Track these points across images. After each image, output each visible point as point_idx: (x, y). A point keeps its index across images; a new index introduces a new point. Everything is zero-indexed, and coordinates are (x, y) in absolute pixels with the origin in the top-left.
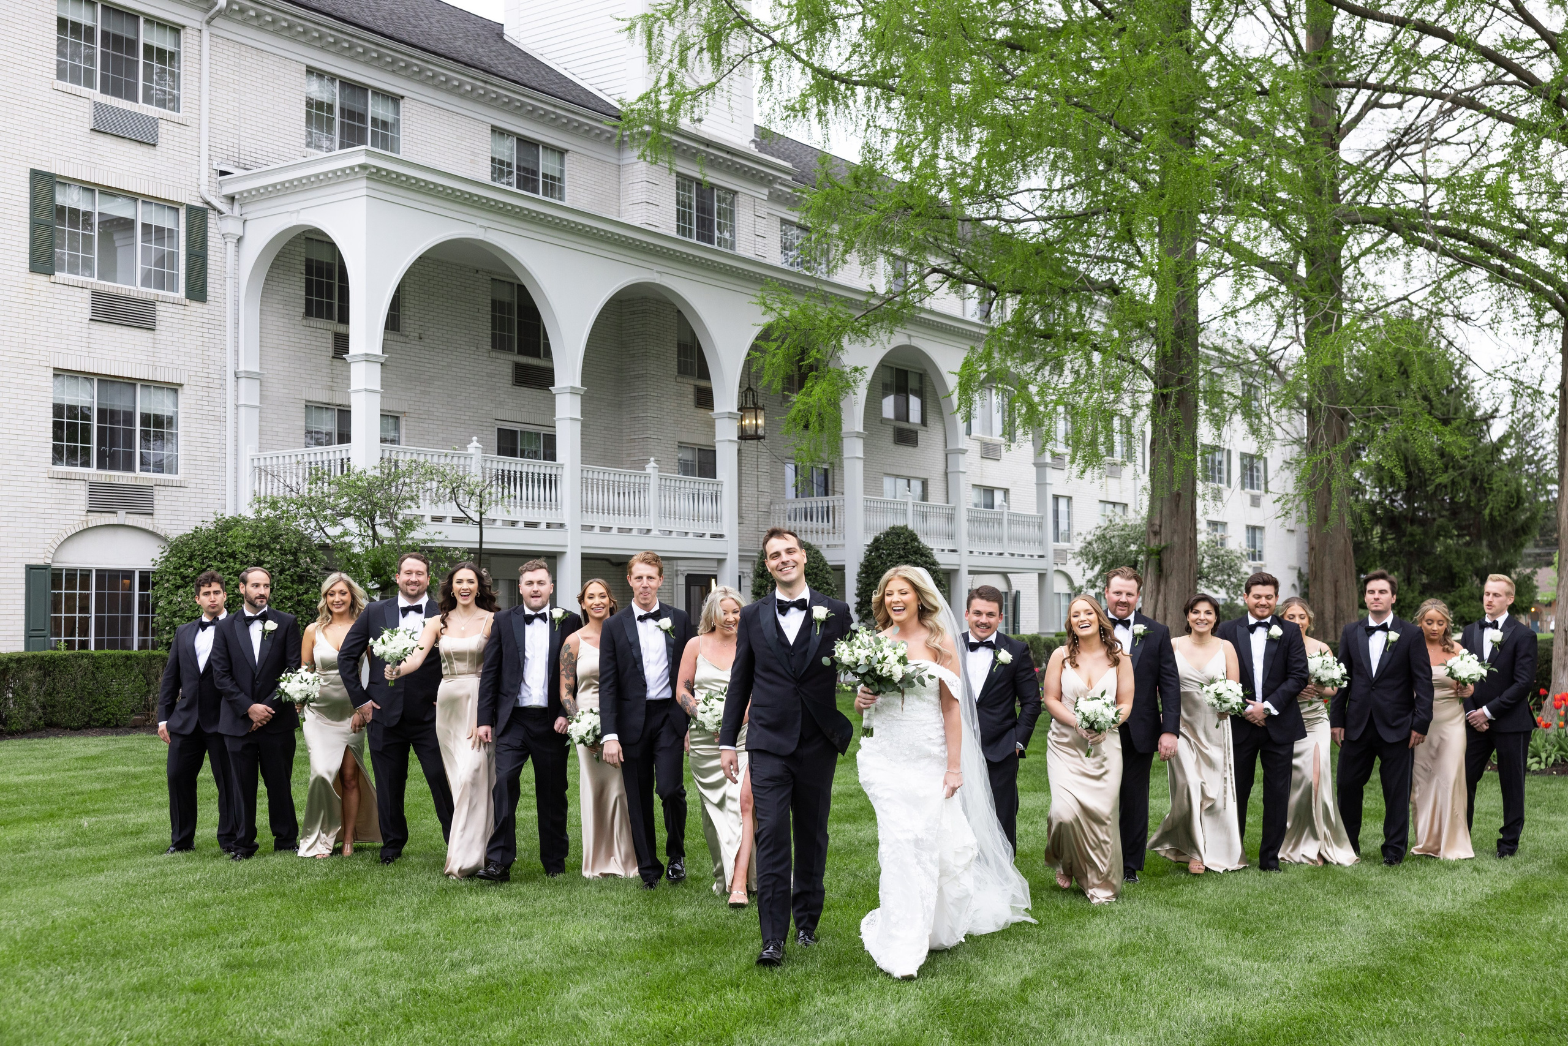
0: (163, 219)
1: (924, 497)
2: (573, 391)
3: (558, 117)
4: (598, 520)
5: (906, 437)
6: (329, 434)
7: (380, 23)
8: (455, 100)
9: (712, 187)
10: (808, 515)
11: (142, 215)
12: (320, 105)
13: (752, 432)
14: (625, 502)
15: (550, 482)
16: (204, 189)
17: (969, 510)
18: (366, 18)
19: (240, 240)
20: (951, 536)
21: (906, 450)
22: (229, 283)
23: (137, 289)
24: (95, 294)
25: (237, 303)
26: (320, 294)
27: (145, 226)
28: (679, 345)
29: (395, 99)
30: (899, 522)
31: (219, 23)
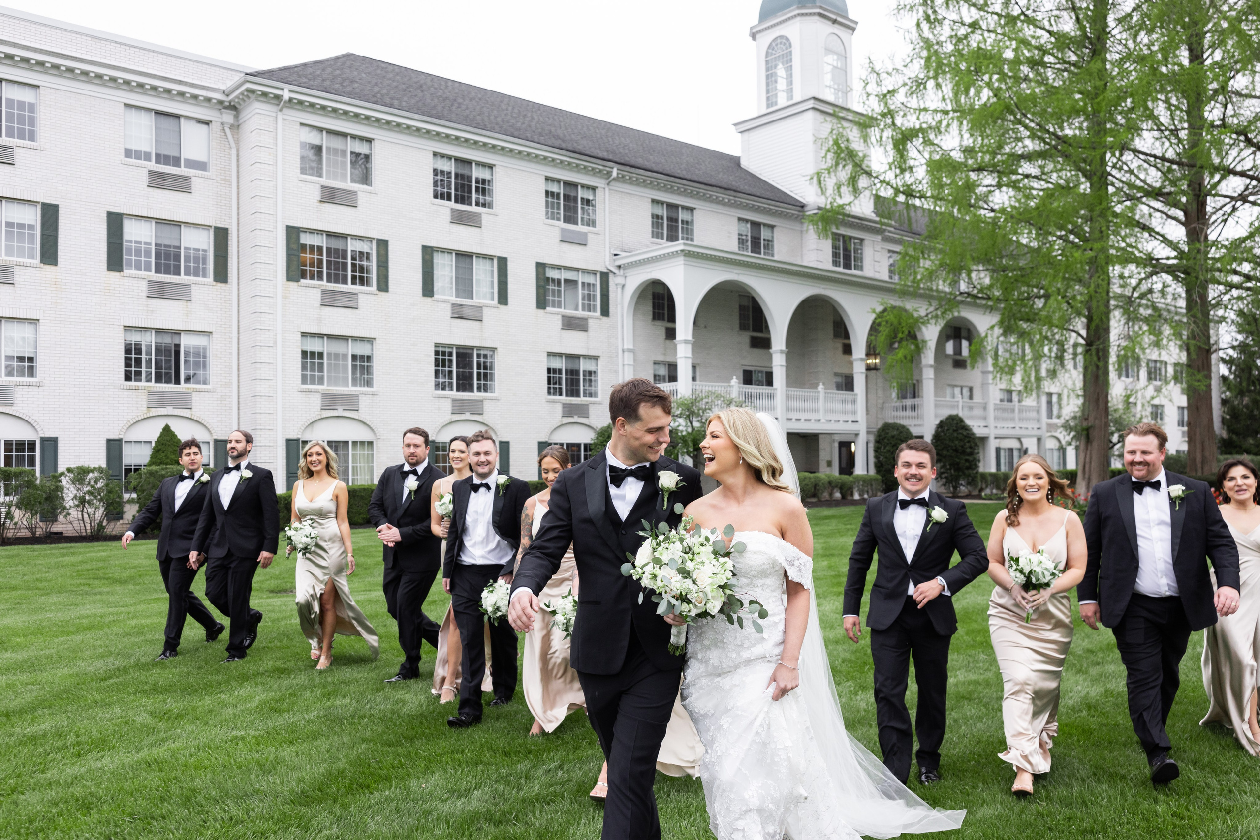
0: (590, 279)
1: (971, 397)
2: (781, 352)
3: (771, 209)
4: (794, 415)
5: (959, 364)
6: (664, 377)
7: (684, 172)
8: (720, 207)
9: (850, 238)
10: (904, 408)
11: (581, 278)
12: (657, 217)
13: (873, 366)
14: (808, 405)
15: (771, 397)
16: (607, 263)
17: (995, 404)
18: (678, 172)
19: (623, 286)
20: (985, 418)
21: (960, 371)
22: (619, 307)
23: (580, 313)
24: (563, 316)
25: (622, 316)
26: (659, 309)
27: (583, 283)
28: (834, 322)
29: (691, 210)
30: (954, 412)
31: (613, 183)
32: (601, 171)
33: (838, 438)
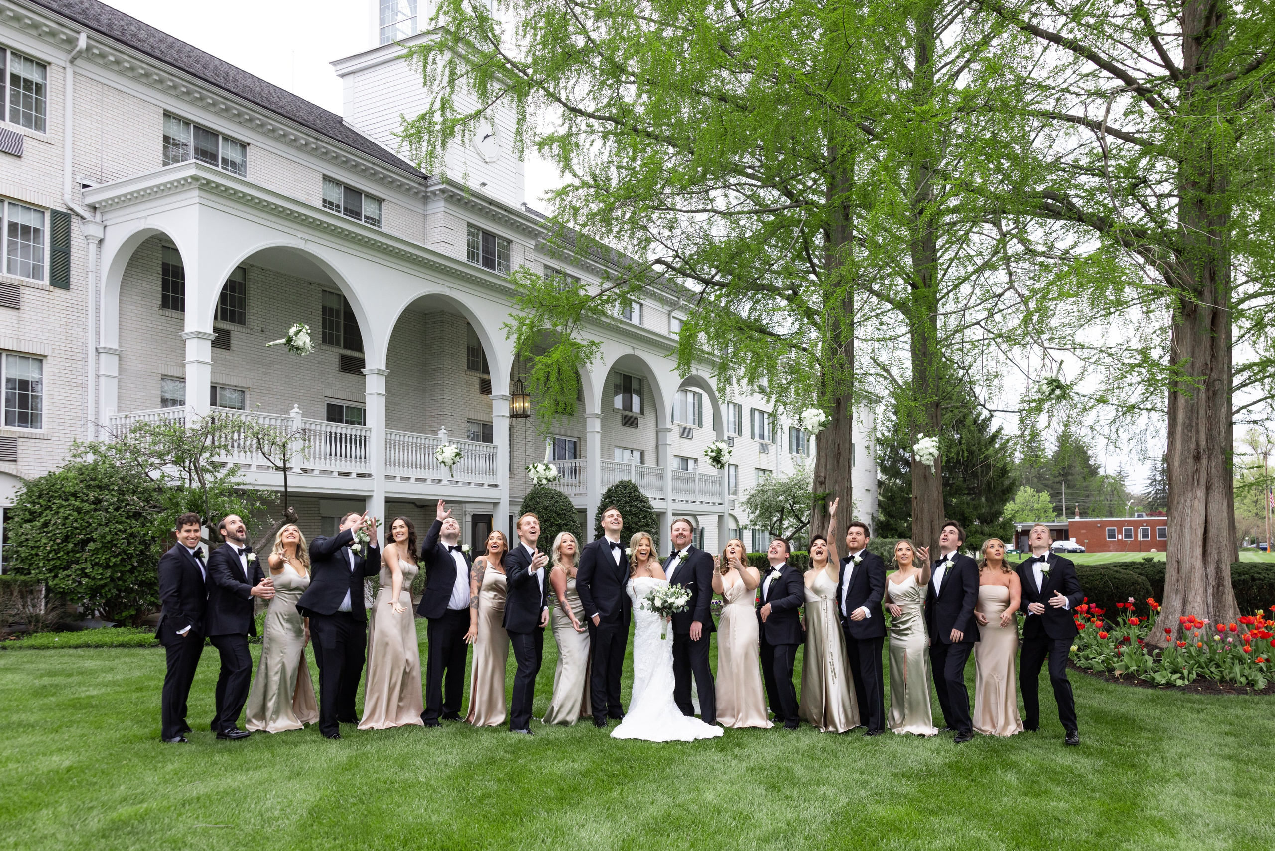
0: (29, 219)
1: (642, 462)
2: (380, 373)
3: (376, 172)
4: (399, 472)
5: (629, 422)
8: (292, 151)
9: (494, 235)
11: (8, 215)
12: (175, 142)
13: (520, 411)
14: (421, 459)
15: (362, 442)
16: (68, 198)
17: (672, 472)
19: (101, 241)
20: (661, 489)
21: (630, 431)
22: (91, 276)
23: (4, 277)
25: (98, 293)
27: (11, 224)
28: (468, 347)
29: (242, 145)
30: (626, 478)
31: (78, 62)
32: (53, 34)
33: (471, 509)
